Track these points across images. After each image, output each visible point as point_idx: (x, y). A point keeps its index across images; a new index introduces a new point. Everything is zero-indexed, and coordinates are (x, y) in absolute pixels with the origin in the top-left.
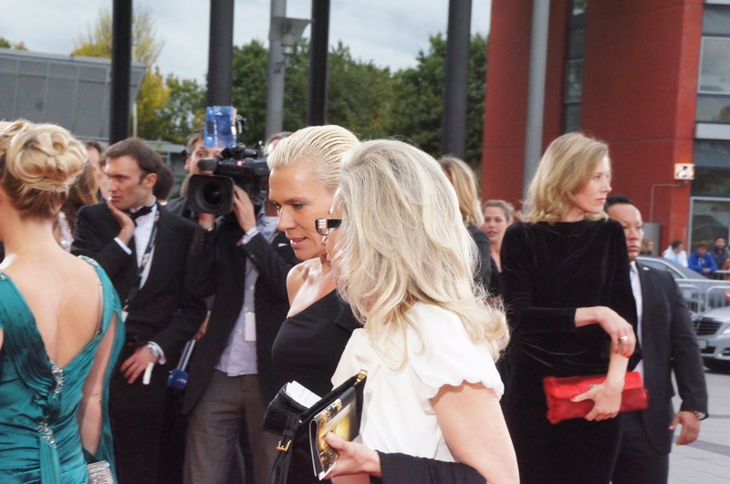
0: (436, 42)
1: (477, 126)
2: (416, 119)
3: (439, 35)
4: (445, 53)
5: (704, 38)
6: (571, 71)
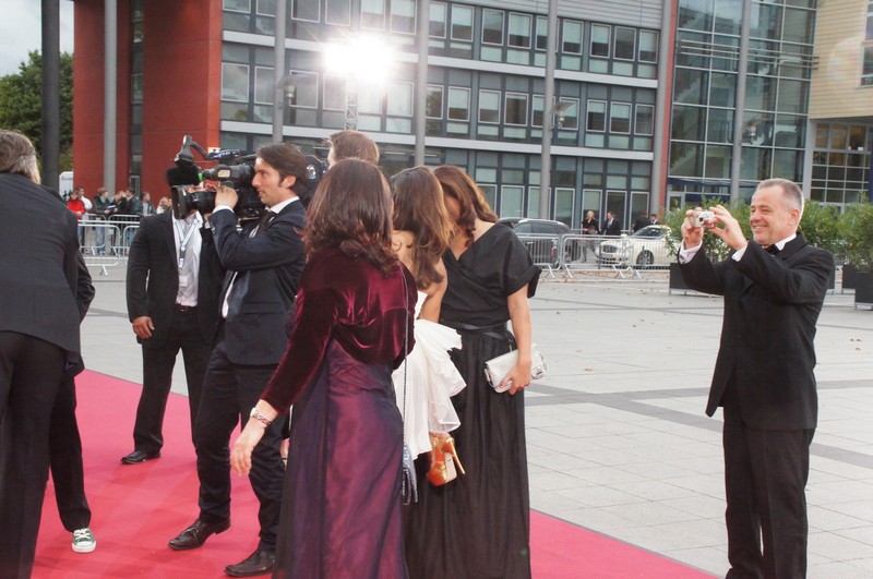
0: (33, 56)
1: (69, 119)
2: (22, 111)
3: (36, 51)
4: (41, 64)
5: (223, 64)
6: (136, 81)
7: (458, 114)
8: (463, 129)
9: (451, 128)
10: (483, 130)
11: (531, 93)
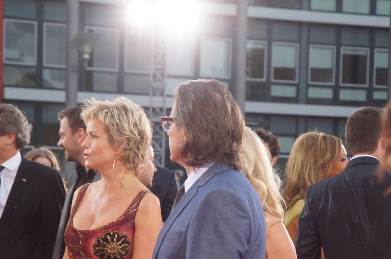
7: (284, 74)
8: (290, 92)
9: (276, 91)
10: (314, 93)
11: (372, 47)
